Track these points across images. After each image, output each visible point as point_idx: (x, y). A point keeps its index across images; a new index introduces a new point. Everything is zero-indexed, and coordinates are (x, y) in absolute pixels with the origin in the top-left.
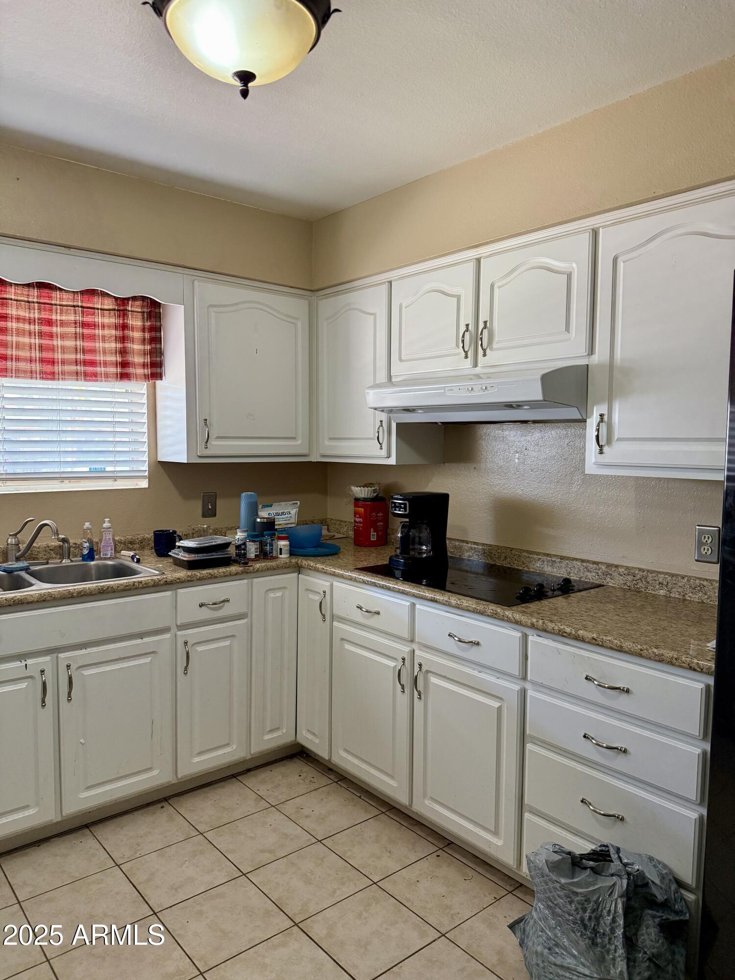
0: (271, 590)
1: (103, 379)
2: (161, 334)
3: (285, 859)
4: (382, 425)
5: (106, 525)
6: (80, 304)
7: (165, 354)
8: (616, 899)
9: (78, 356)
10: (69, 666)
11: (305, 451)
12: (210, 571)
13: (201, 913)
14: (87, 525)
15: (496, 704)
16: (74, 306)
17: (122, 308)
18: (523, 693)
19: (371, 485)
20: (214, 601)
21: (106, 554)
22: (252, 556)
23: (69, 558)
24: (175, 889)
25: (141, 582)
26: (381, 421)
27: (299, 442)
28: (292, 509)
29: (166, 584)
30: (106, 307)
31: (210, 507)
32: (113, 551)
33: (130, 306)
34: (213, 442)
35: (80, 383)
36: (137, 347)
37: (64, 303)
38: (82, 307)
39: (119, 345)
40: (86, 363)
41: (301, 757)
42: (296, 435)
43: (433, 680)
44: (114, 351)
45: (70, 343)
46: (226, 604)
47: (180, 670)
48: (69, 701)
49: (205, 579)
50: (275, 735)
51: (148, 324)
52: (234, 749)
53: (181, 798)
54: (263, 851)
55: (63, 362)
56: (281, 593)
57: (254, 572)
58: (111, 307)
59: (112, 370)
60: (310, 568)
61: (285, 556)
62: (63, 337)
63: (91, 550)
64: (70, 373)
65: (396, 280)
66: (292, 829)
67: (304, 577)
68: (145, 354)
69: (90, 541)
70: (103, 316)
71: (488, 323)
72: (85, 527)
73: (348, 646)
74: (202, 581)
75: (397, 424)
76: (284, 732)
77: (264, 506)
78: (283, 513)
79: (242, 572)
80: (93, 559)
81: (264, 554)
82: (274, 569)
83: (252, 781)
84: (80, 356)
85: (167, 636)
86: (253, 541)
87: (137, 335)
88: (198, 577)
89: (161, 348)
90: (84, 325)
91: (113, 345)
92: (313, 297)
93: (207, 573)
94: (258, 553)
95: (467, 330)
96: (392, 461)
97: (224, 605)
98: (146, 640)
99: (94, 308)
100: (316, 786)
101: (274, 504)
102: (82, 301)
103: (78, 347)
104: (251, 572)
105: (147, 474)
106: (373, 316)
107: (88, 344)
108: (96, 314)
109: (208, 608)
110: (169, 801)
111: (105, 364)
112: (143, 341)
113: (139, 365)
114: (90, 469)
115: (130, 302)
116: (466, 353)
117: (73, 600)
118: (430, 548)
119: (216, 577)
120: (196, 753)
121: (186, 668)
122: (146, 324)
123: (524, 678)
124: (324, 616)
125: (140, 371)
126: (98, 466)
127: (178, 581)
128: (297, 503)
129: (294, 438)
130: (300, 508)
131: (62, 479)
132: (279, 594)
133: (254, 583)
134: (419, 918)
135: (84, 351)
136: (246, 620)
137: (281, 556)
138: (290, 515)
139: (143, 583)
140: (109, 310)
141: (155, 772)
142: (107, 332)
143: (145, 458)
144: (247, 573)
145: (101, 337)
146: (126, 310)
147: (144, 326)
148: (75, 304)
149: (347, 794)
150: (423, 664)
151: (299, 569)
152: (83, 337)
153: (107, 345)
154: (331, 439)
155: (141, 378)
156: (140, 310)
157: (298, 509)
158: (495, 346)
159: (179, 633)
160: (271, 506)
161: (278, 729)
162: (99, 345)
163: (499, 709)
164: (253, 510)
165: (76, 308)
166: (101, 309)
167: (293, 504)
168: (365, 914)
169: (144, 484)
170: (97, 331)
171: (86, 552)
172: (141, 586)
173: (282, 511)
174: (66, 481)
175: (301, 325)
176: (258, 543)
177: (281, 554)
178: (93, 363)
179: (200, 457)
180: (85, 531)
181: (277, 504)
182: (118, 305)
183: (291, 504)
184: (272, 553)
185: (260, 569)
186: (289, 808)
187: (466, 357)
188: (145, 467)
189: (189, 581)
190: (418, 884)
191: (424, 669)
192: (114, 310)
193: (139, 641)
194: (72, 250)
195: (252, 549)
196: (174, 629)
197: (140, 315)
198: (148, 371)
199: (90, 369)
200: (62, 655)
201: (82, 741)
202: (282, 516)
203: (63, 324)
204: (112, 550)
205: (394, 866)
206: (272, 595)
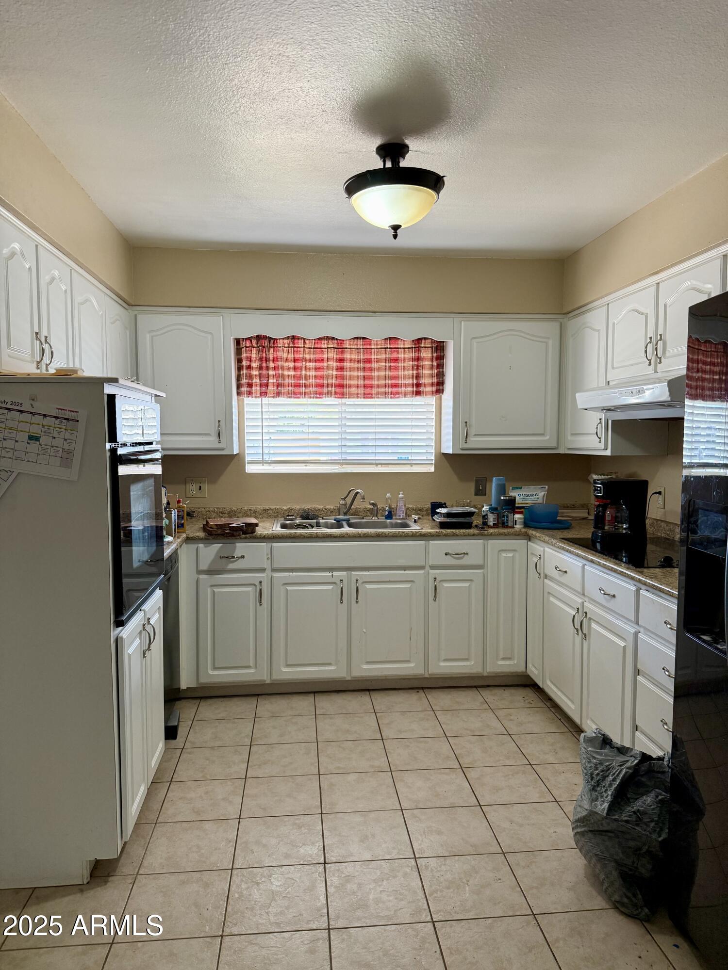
0: (503, 550)
1: (403, 396)
2: (443, 361)
3: (478, 737)
4: (600, 422)
5: (400, 496)
6: (389, 346)
7: (446, 376)
8: (623, 769)
9: (387, 382)
10: (357, 580)
11: (554, 445)
12: (454, 531)
13: (408, 746)
14: (388, 495)
15: (623, 644)
16: (385, 348)
17: (417, 346)
18: (636, 634)
19: (611, 474)
20: (457, 552)
21: (400, 516)
22: (491, 523)
23: (377, 516)
24: (400, 732)
25: (404, 532)
26: (600, 419)
27: (548, 437)
28: (540, 492)
29: (421, 536)
30: (406, 346)
31: (481, 488)
32: (404, 515)
33: (423, 343)
34: (471, 439)
35: (387, 399)
36: (427, 372)
37: (379, 347)
38: (390, 348)
39: (415, 372)
40: (392, 386)
41: (533, 687)
42: (544, 431)
43: (594, 626)
44: (411, 377)
45: (382, 373)
46: (466, 556)
47: (431, 598)
48: (357, 602)
49: (449, 536)
50: (507, 662)
51: (435, 355)
52: (472, 664)
53: (433, 690)
54: (466, 729)
55: (378, 386)
56: (512, 554)
57: (488, 535)
58: (410, 346)
59: (410, 389)
60: (539, 539)
61: (518, 526)
62: (379, 369)
63: (390, 512)
64: (381, 394)
65: (612, 302)
66: (495, 724)
67: (532, 544)
68: (433, 377)
69: (390, 507)
70: (404, 353)
71: (663, 336)
72: (387, 497)
73: (552, 599)
74: (447, 537)
75: (612, 421)
76: (515, 662)
77: (514, 488)
78: (531, 495)
79: (478, 534)
80: (391, 518)
81: (501, 523)
82: (506, 535)
83: (486, 693)
84: (388, 382)
85: (422, 572)
86: (492, 513)
87: (428, 363)
88: (444, 534)
89: (443, 372)
90: (392, 360)
91: (410, 372)
92: (565, 319)
93: (451, 532)
94: (496, 522)
95: (650, 342)
96: (608, 453)
97: (463, 557)
98: (407, 572)
99: (398, 348)
100: (532, 706)
101: (523, 487)
102: (390, 344)
103: (387, 375)
104: (485, 535)
105: (433, 462)
106: (597, 332)
107: (394, 373)
108: (400, 352)
109: (452, 557)
110: (425, 690)
111: (405, 386)
112: (432, 368)
113: (428, 384)
114: (398, 458)
115: (423, 341)
116: (650, 361)
117: (360, 539)
118: (628, 525)
119: (457, 535)
120: (443, 659)
121: (435, 597)
122: (434, 355)
123: (637, 623)
124: (539, 574)
125: (429, 389)
126: (404, 456)
127: (429, 534)
128: (545, 488)
129: (543, 434)
130: (548, 491)
131: (377, 464)
132: (510, 555)
133: (489, 544)
134: (547, 789)
135: (391, 378)
136: (482, 570)
137: (515, 526)
138: (537, 497)
139: (406, 533)
140: (409, 348)
141: (412, 665)
142: (406, 364)
143: (433, 451)
144: (483, 535)
145: (402, 368)
146: (420, 347)
147: (433, 356)
148: (386, 346)
149: (551, 715)
150: (587, 612)
151: (529, 538)
152: (391, 369)
153: (407, 373)
154: (572, 434)
155: (429, 394)
156: (430, 346)
157: (546, 492)
158: (667, 355)
159: (430, 571)
160: (521, 488)
161: (509, 659)
162: (401, 373)
163: (625, 647)
164: (502, 490)
165: (387, 350)
166: (403, 348)
167: (542, 488)
168: (510, 776)
169: (432, 469)
170: (400, 364)
171: (387, 513)
172: (403, 534)
173: (531, 493)
174: (380, 466)
175: (553, 344)
176: (496, 514)
177: (516, 525)
178: (396, 386)
179: (462, 449)
180: (387, 499)
181: (527, 487)
182: (415, 344)
183: (539, 488)
184: (508, 523)
185: (493, 534)
186: (501, 713)
187: (650, 364)
188: (433, 458)
189: (437, 536)
190: (562, 774)
191: (588, 616)
192: (412, 348)
193: (402, 572)
194: (377, 313)
195: (491, 519)
196: (427, 568)
197: (430, 350)
198: (434, 389)
199: (394, 390)
200: (354, 573)
201: (364, 630)
202: (530, 497)
203: (378, 361)
204: (403, 513)
205: (552, 759)
206: (504, 555)
